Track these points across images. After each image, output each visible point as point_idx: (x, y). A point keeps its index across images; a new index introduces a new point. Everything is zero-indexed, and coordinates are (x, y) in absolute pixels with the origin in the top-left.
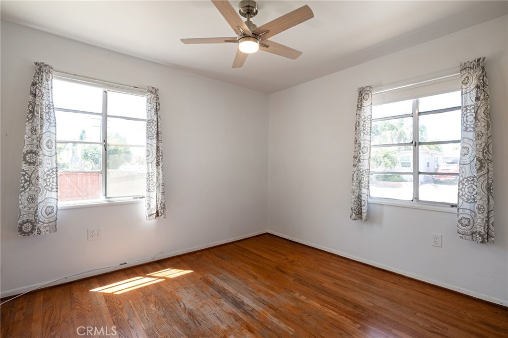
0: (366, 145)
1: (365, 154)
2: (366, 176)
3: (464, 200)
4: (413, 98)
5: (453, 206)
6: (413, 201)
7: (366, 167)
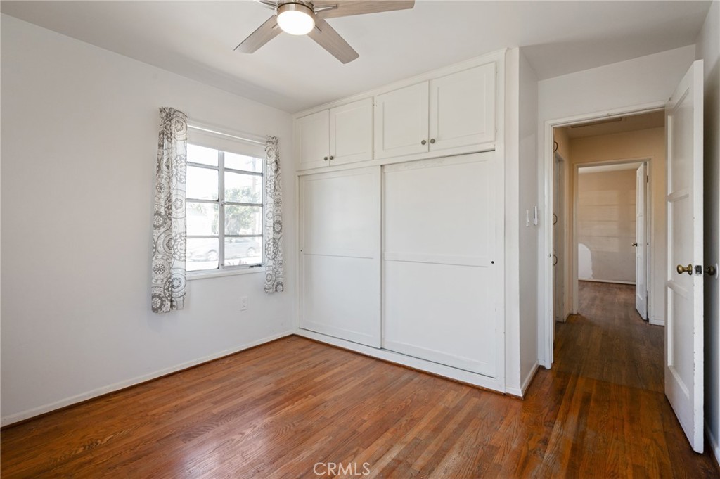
0: (179, 197)
1: (178, 211)
2: (182, 242)
3: (269, 258)
4: (219, 149)
5: (252, 267)
6: (218, 268)
7: (181, 230)
